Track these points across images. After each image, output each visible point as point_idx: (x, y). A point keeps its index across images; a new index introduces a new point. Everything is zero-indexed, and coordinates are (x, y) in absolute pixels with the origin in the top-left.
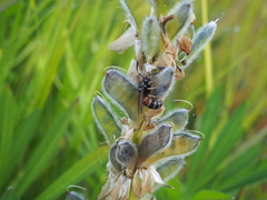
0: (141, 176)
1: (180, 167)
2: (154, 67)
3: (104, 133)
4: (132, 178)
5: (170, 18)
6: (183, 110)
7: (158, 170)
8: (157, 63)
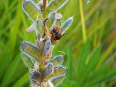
0: (44, 85)
1: (64, 79)
2: (43, 39)
3: (28, 66)
4: (40, 85)
5: (47, 19)
6: (61, 56)
7: (52, 82)
8: (44, 37)
